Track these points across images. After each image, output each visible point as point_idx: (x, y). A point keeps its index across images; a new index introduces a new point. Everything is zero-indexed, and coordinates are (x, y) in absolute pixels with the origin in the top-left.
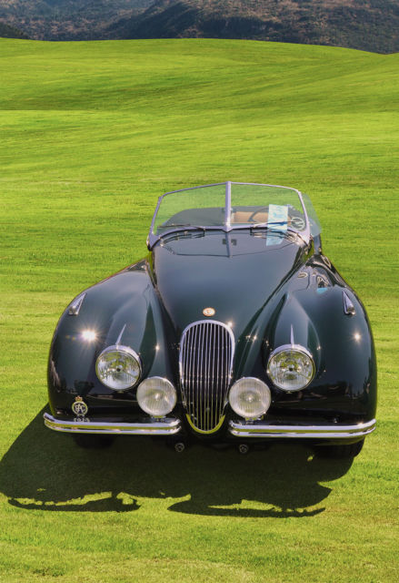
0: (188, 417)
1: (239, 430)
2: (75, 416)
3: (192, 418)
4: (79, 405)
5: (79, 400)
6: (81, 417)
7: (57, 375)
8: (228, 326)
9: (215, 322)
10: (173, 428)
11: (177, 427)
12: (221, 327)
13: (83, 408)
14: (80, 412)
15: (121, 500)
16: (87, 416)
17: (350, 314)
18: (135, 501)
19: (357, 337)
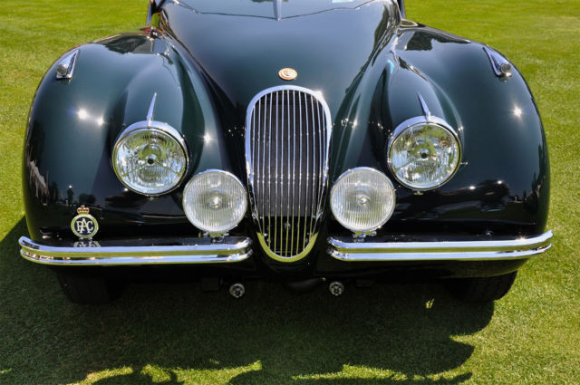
0: (261, 237)
1: (344, 252)
2: (77, 239)
3: (266, 238)
4: (84, 221)
5: (84, 213)
6: (86, 241)
7: (42, 179)
8: (318, 95)
9: (300, 89)
10: (240, 252)
11: (246, 250)
12: (309, 96)
13: (90, 226)
14: (85, 233)
15: (149, 377)
16: (95, 238)
17: (503, 76)
18: (174, 376)
19: (518, 112)
